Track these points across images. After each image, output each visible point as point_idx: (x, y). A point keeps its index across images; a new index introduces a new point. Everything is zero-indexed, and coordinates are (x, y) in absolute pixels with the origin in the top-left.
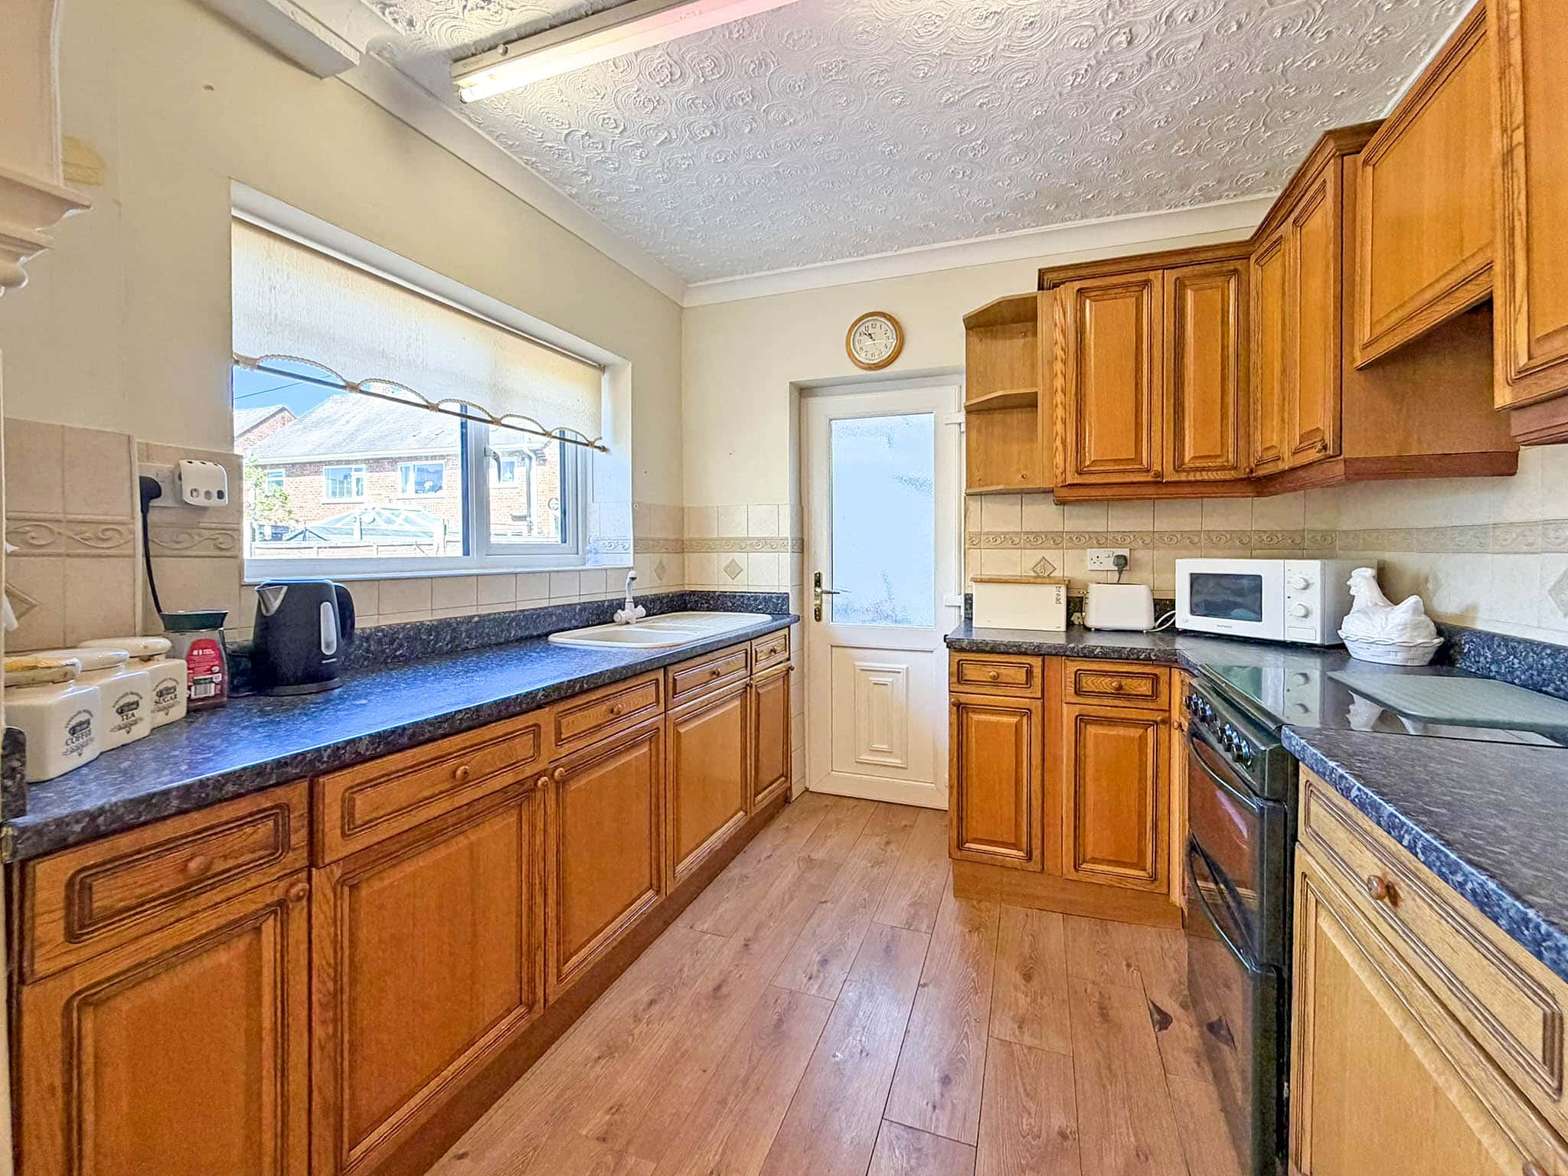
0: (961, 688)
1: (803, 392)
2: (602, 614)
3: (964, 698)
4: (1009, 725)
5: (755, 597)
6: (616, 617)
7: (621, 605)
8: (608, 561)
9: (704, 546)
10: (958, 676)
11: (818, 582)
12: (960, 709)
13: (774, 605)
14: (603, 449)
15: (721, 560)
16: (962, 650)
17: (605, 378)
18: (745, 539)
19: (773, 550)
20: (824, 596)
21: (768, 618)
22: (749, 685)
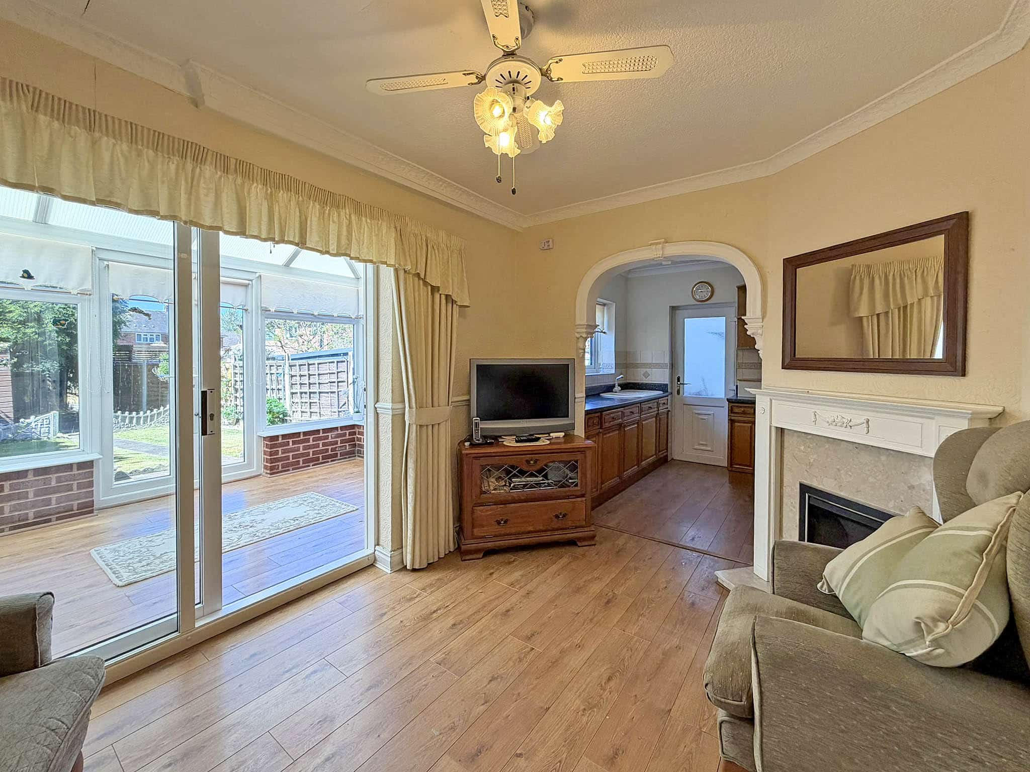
0: (732, 415)
1: (673, 309)
2: (610, 389)
3: (733, 418)
4: (748, 427)
5: (655, 385)
6: (614, 390)
7: (614, 386)
8: (606, 372)
9: (636, 366)
10: (731, 411)
11: (679, 380)
12: (732, 422)
13: (663, 388)
14: (604, 333)
15: (642, 371)
16: (733, 402)
17: (605, 308)
18: (650, 364)
19: (662, 368)
20: (681, 385)
21: (662, 392)
22: (658, 414)
